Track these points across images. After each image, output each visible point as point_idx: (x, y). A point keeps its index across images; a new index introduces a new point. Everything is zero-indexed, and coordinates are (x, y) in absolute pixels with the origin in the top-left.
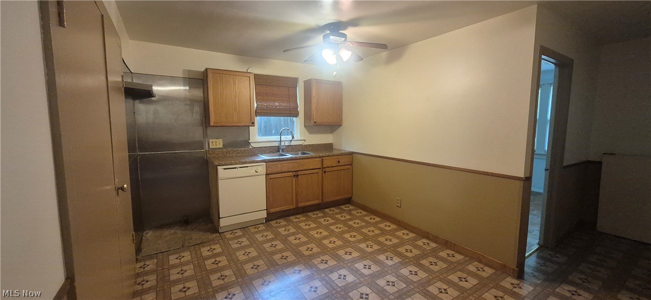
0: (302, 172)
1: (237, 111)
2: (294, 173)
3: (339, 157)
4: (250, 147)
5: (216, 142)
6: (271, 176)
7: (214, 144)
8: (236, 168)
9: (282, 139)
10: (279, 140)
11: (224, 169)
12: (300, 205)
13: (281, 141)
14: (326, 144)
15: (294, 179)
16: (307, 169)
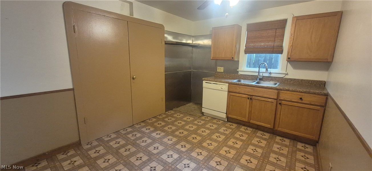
0: (257, 98)
1: (225, 51)
2: (249, 97)
3: (303, 94)
4: (239, 74)
5: (220, 69)
6: (231, 94)
7: (219, 69)
8: (211, 83)
9: (260, 71)
10: (258, 71)
11: (206, 82)
12: (252, 121)
13: (259, 72)
14: (312, 81)
15: (248, 101)
16: (261, 96)
